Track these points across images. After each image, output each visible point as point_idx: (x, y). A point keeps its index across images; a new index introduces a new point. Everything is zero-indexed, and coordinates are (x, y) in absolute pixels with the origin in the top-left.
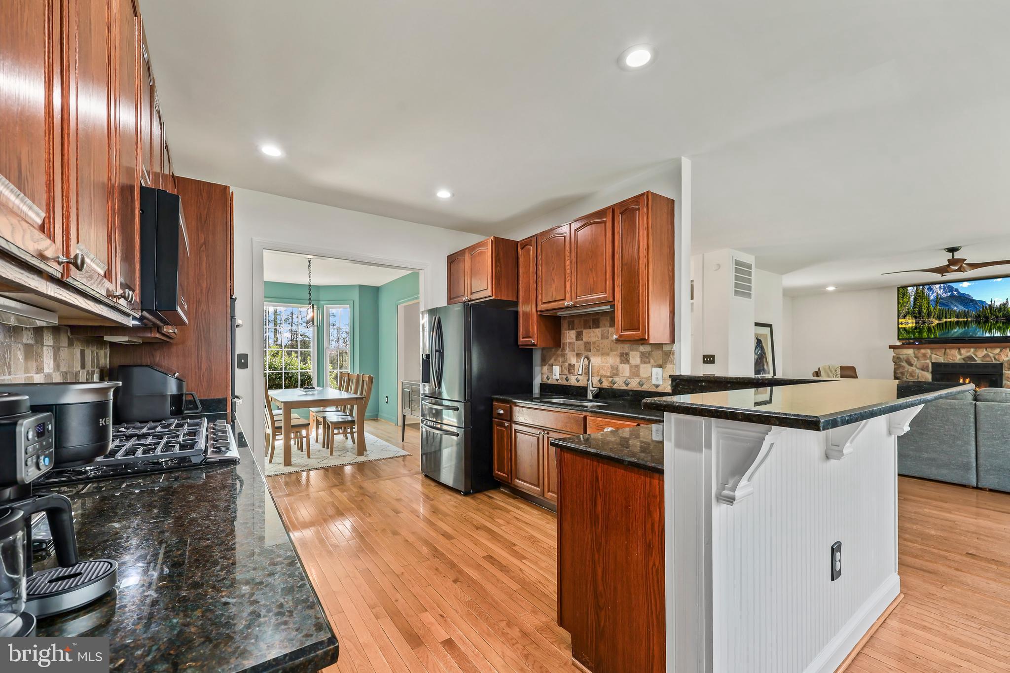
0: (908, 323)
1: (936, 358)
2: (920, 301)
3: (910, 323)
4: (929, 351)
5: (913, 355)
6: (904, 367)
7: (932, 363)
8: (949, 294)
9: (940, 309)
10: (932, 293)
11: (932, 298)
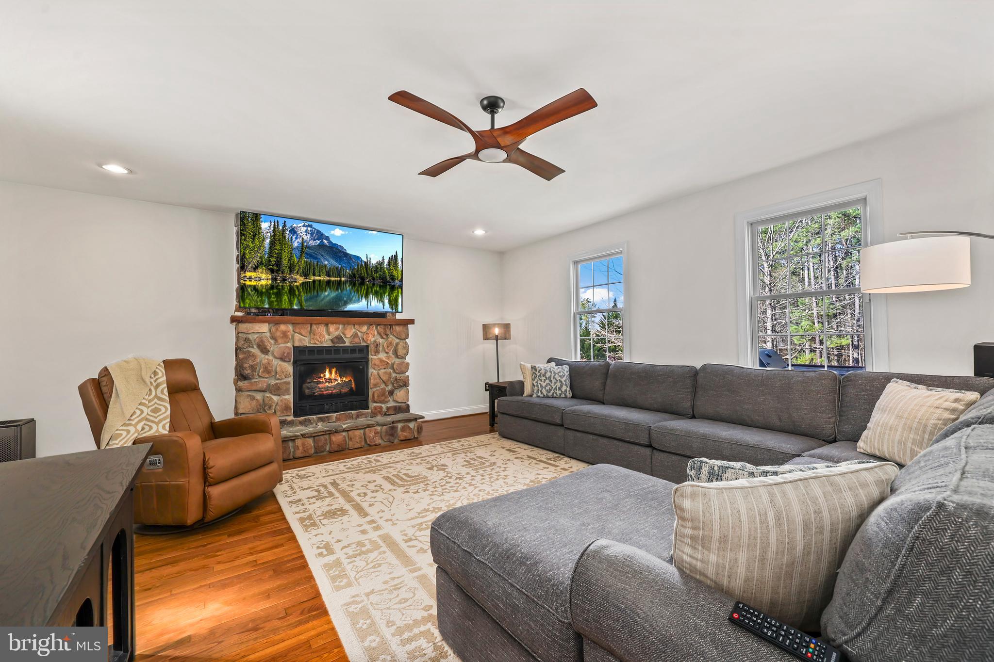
0: (260, 279)
1: (300, 340)
2: (278, 247)
3: (264, 279)
4: (290, 327)
5: (268, 334)
6: (254, 356)
7: (294, 347)
8: (318, 242)
9: (306, 263)
10: (296, 238)
11: (296, 244)
